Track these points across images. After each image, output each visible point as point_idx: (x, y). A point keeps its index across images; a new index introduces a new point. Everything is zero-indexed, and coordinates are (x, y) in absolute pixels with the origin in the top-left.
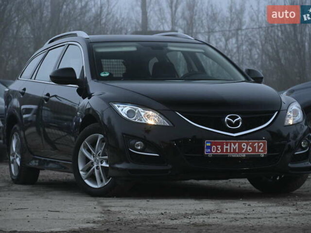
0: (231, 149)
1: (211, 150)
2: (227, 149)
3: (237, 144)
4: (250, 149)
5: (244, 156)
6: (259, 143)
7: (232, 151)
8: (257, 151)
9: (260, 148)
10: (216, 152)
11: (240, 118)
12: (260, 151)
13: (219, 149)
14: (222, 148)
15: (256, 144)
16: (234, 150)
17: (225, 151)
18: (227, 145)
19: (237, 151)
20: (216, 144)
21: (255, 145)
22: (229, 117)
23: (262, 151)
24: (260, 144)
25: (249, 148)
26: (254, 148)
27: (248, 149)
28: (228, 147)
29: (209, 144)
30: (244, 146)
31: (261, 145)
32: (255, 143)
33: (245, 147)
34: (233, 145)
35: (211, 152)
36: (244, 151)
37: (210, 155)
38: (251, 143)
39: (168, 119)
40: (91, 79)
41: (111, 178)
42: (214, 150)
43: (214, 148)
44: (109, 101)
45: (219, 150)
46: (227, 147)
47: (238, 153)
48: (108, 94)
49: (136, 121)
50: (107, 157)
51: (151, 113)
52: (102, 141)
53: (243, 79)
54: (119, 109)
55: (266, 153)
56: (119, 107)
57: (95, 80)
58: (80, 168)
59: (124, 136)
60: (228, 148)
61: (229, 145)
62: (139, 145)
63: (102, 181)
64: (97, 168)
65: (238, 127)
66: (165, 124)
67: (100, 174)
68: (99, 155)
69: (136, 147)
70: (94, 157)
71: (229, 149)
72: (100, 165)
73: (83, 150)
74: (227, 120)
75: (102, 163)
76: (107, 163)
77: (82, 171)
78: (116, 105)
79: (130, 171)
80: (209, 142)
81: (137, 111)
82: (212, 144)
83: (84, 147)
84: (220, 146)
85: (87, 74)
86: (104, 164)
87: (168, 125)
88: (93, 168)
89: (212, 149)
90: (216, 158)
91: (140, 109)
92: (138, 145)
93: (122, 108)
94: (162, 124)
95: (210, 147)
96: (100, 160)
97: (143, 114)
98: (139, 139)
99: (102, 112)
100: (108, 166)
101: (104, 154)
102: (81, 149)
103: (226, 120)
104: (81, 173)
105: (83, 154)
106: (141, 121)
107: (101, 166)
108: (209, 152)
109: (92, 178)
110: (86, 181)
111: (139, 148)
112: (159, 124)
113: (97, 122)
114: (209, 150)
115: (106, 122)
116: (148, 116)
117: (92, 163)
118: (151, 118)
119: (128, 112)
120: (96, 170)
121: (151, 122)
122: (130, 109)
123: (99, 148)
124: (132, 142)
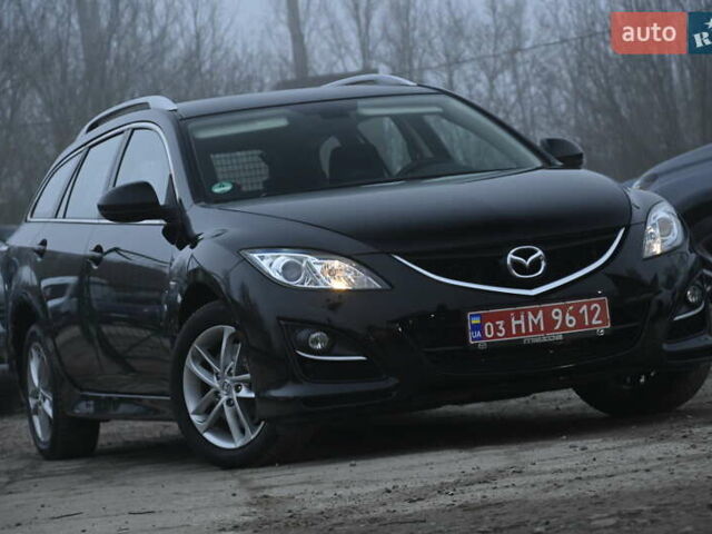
0: (527, 325)
1: (482, 333)
2: (518, 327)
3: (541, 313)
4: (571, 322)
5: (561, 337)
6: (589, 305)
7: (531, 330)
8: (587, 323)
9: (595, 316)
10: (495, 336)
11: (540, 253)
12: (594, 322)
13: (501, 328)
14: (508, 326)
15: (585, 308)
16: (536, 328)
17: (514, 332)
18: (518, 318)
19: (542, 329)
20: (493, 319)
21: (581, 311)
22: (514, 254)
23: (600, 322)
24: (592, 307)
25: (568, 317)
26: (580, 318)
27: (565, 321)
28: (522, 322)
29: (476, 321)
30: (557, 314)
31: (596, 308)
32: (581, 305)
33: (560, 318)
34: (531, 316)
35: (484, 337)
36: (557, 327)
37: (482, 344)
38: (571, 308)
39: (377, 273)
40: (191, 201)
41: (263, 423)
42: (489, 333)
43: (489, 327)
44: (239, 248)
45: (501, 332)
46: (518, 322)
47: (546, 331)
48: (233, 231)
49: (306, 285)
50: (248, 376)
51: (336, 264)
52: (234, 339)
53: (538, 163)
54: (264, 264)
55: (608, 326)
56: (262, 258)
57: (203, 203)
58: (191, 407)
59: (282, 322)
60: (520, 325)
61: (522, 317)
62: (318, 340)
63: (243, 431)
64: (229, 402)
65: (540, 272)
66: (373, 287)
67: (236, 416)
68: (230, 374)
69: (311, 345)
70: (218, 379)
71: (523, 326)
72: (234, 395)
73: (192, 366)
74: (512, 260)
75: (238, 391)
76: (250, 388)
77: (195, 413)
78: (255, 256)
79: (306, 400)
80: (476, 315)
81: (304, 265)
82: (484, 319)
83: (194, 358)
84: (501, 323)
85: (183, 193)
86: (244, 393)
87: (379, 286)
88: (220, 404)
89: (486, 331)
90: (495, 350)
91: (311, 259)
92: (316, 341)
93: (270, 260)
94: (366, 286)
95: (479, 327)
96: (233, 385)
97: (318, 268)
98: (318, 326)
99: (227, 274)
100: (253, 395)
101: (240, 371)
102: (187, 363)
103: (509, 262)
104: (195, 418)
105: (193, 375)
106: (317, 284)
107: (238, 398)
108: (479, 339)
109: (220, 426)
110: (208, 436)
111: (319, 346)
112: (357, 287)
113: (217, 298)
114: (479, 334)
115: (236, 296)
116: (332, 273)
117: (217, 393)
118: (339, 276)
119: (285, 267)
120: (226, 408)
121: (339, 285)
122: (288, 260)
123: (229, 359)
124: (302, 335)
